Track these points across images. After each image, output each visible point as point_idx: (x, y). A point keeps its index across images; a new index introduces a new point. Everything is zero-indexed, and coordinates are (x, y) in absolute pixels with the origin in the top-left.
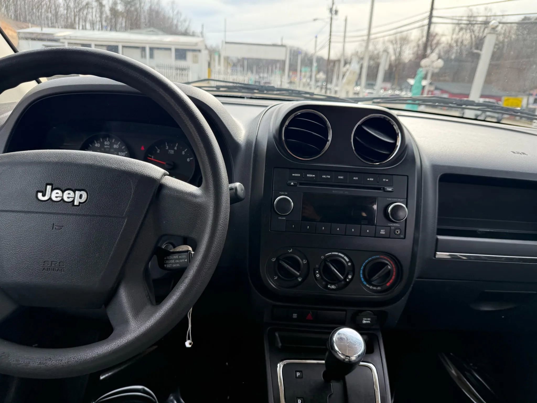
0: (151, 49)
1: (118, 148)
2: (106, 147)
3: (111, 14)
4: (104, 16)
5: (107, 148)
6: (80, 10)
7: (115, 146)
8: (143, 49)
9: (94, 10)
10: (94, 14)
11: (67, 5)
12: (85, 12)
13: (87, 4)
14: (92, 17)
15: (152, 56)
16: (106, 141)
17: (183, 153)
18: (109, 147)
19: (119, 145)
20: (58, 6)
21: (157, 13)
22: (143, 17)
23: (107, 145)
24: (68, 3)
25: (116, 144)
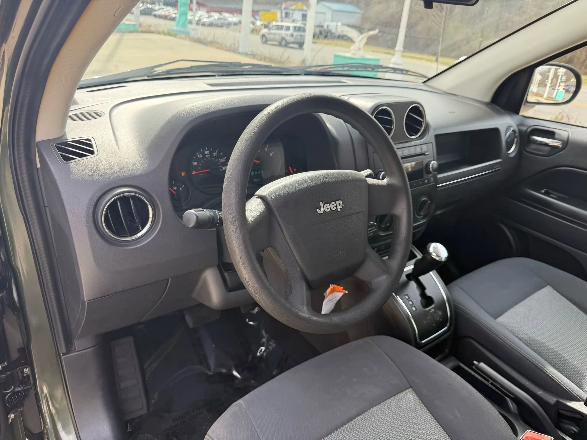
1: (218, 155)
2: (207, 156)
5: (209, 157)
7: (215, 154)
16: (206, 150)
17: (266, 149)
18: (210, 156)
19: (217, 153)
23: (207, 154)
25: (215, 152)
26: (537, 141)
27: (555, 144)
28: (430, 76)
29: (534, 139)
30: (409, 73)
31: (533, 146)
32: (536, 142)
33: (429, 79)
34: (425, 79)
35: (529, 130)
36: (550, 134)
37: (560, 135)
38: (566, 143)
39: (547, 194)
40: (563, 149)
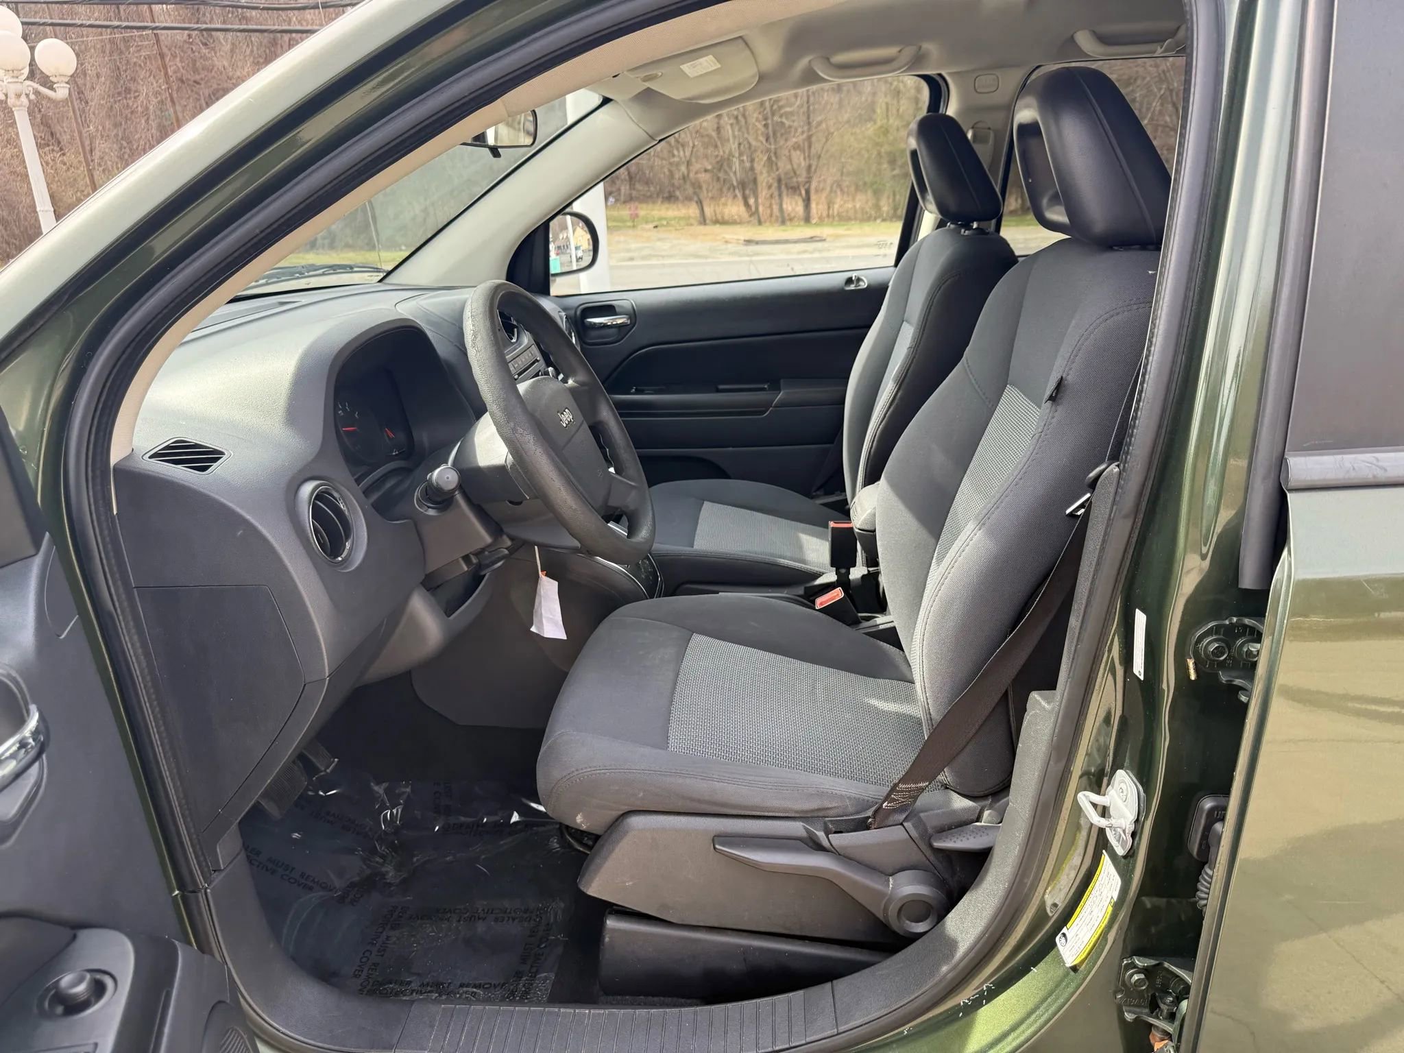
26: (595, 324)
27: (619, 321)
28: (390, 268)
29: (590, 322)
30: (356, 269)
31: (594, 333)
32: (594, 327)
33: (389, 273)
34: (382, 275)
35: (578, 313)
36: (608, 310)
37: (620, 306)
38: (634, 315)
39: (638, 392)
40: (633, 324)
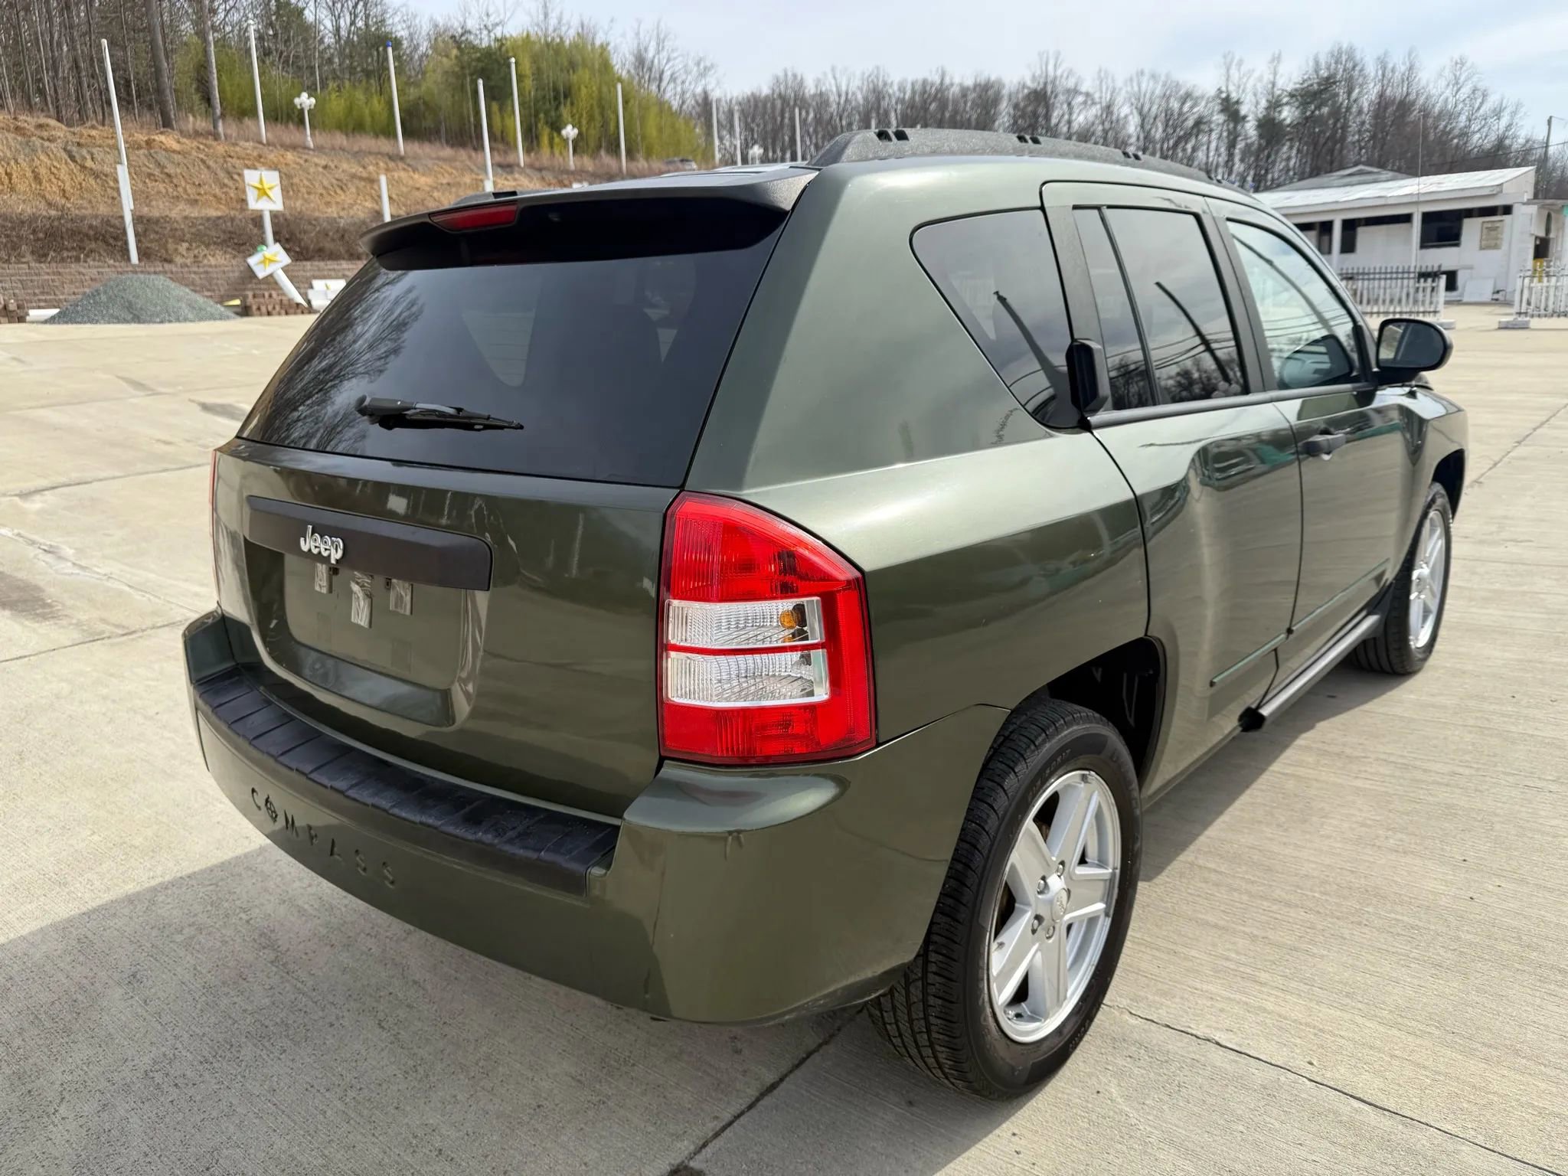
0: (1350, 226)
3: (1261, 136)
4: (1240, 145)
6: (1176, 145)
8: (1326, 228)
9: (1214, 136)
10: (1213, 145)
11: (1145, 138)
12: (1189, 147)
13: (1198, 123)
14: (1208, 157)
15: (1348, 246)
20: (1123, 142)
21: (1404, 106)
22: (1353, 127)
24: (1149, 132)
